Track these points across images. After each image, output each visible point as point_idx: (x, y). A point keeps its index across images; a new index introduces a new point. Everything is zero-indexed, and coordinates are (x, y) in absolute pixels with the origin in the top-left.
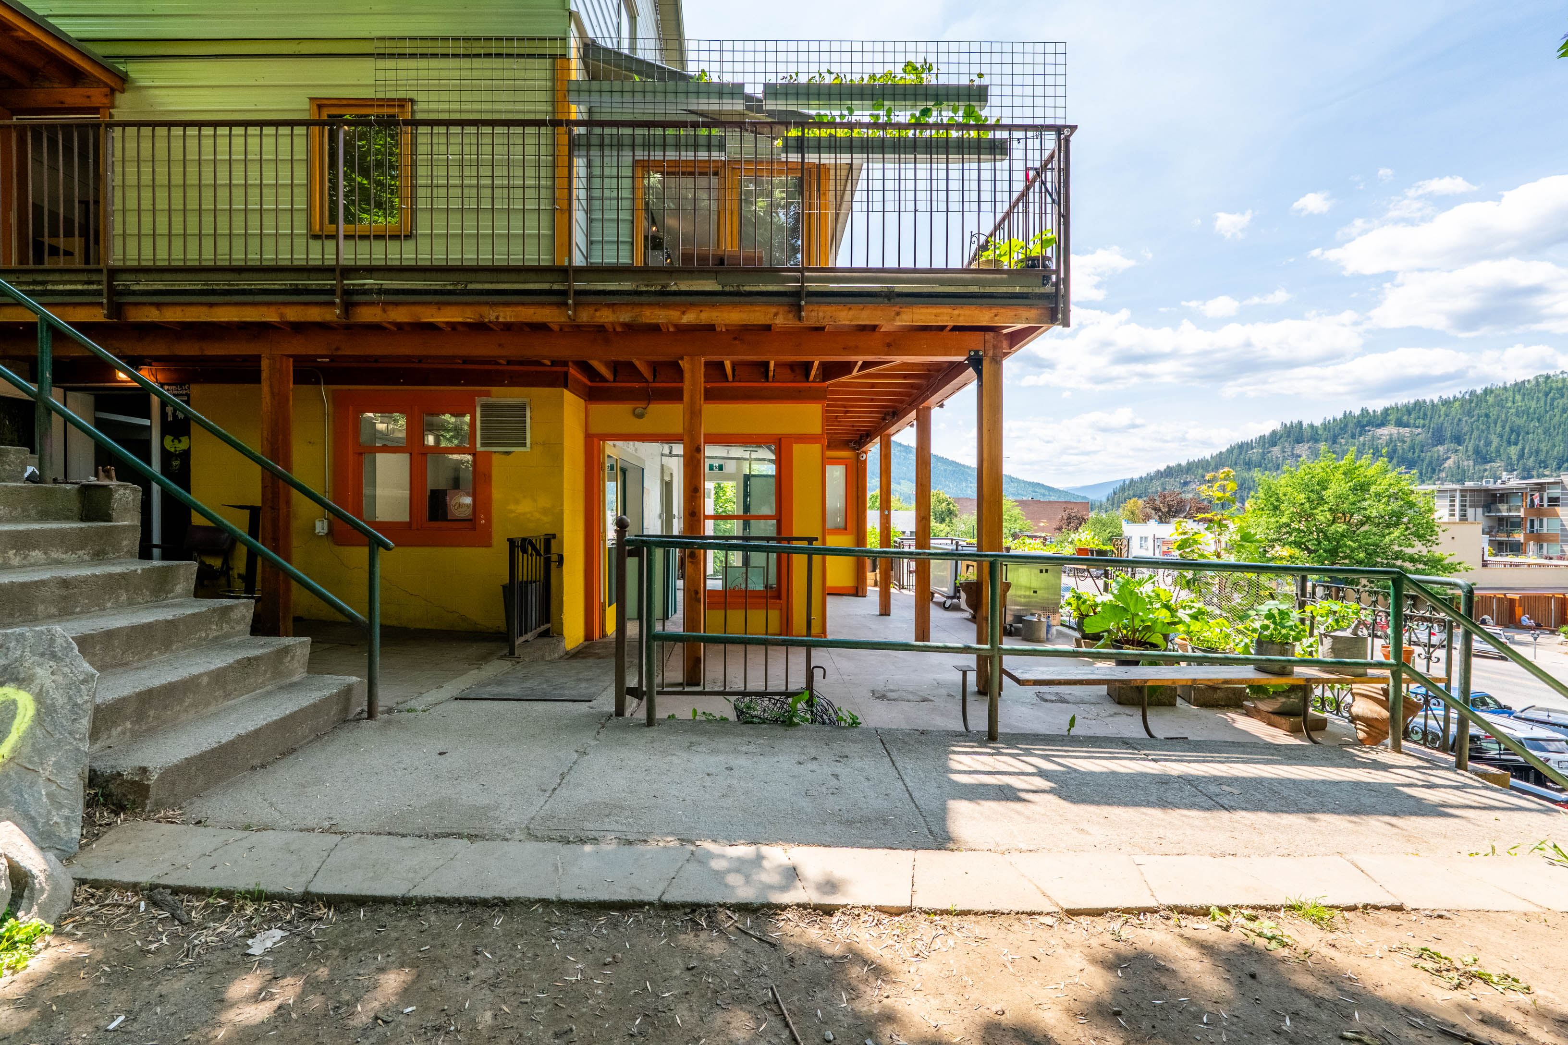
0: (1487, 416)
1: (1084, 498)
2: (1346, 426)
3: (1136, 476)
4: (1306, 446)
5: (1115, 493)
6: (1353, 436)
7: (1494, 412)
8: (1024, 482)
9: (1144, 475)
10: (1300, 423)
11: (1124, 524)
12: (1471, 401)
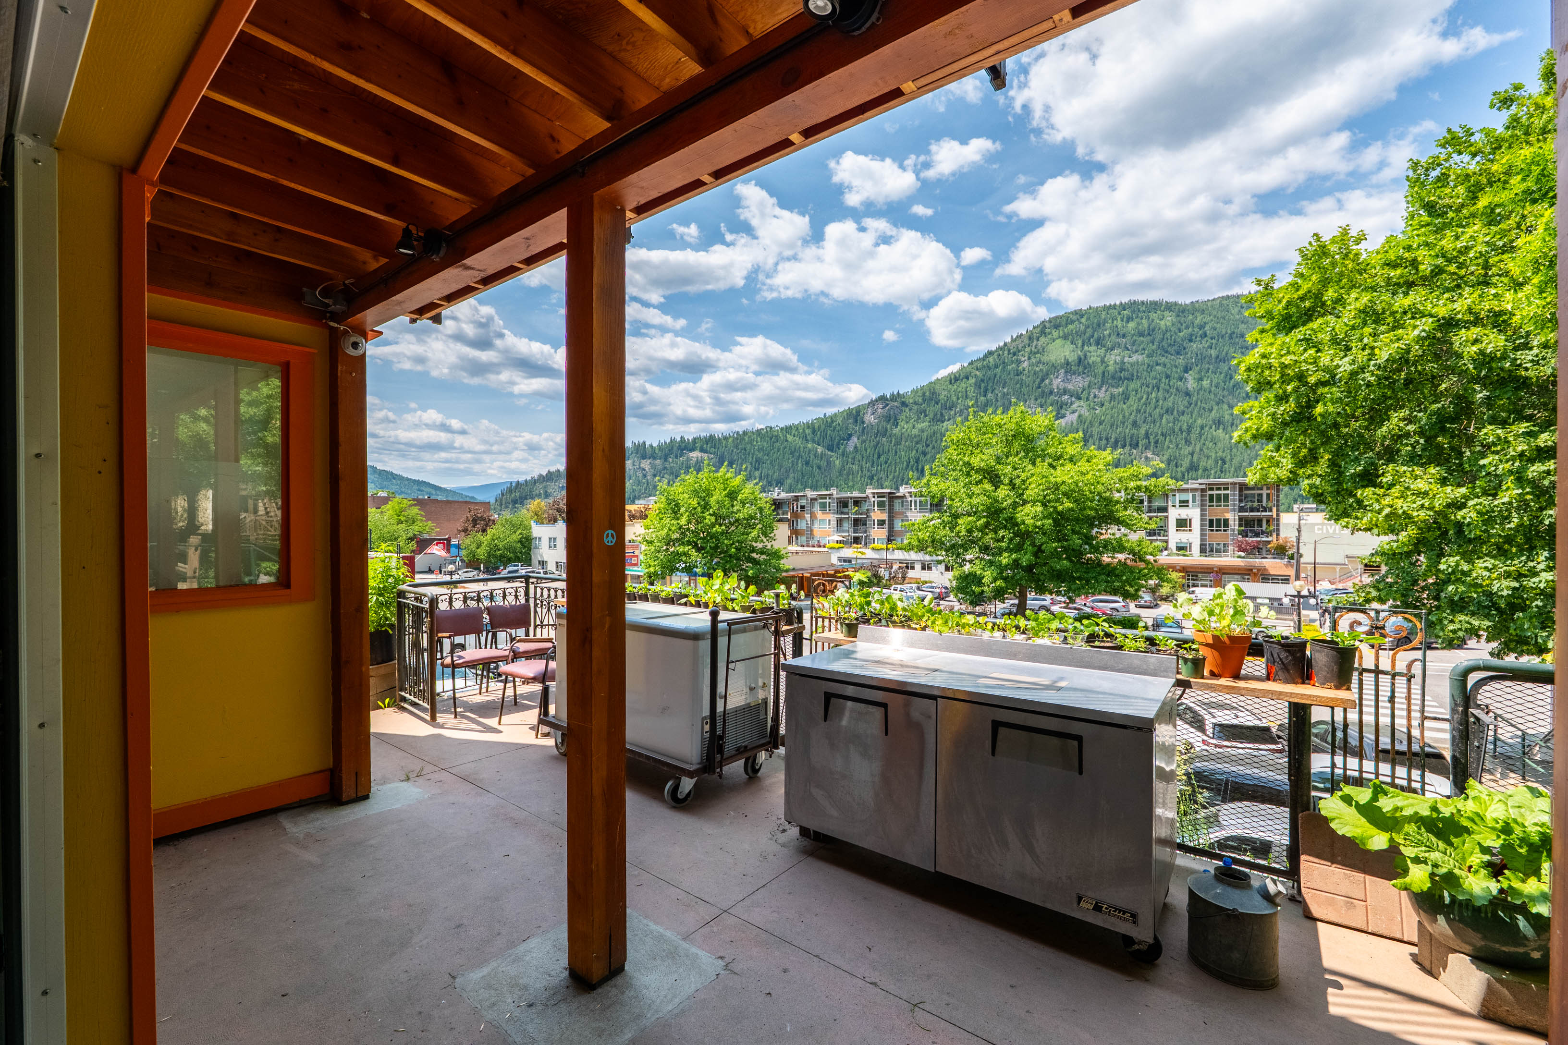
0: (745, 449)
1: (473, 498)
2: (672, 448)
3: (522, 479)
4: (649, 461)
5: (503, 495)
6: (676, 457)
7: (748, 447)
8: (408, 479)
9: (529, 478)
10: (644, 443)
11: (533, 524)
12: (737, 439)
